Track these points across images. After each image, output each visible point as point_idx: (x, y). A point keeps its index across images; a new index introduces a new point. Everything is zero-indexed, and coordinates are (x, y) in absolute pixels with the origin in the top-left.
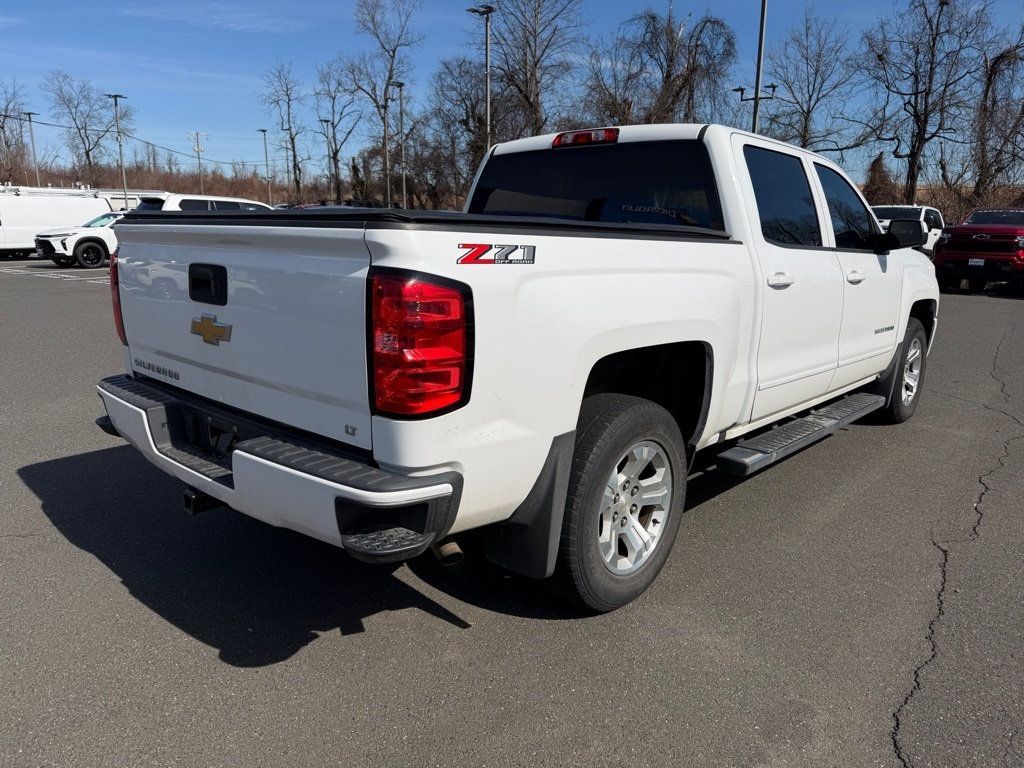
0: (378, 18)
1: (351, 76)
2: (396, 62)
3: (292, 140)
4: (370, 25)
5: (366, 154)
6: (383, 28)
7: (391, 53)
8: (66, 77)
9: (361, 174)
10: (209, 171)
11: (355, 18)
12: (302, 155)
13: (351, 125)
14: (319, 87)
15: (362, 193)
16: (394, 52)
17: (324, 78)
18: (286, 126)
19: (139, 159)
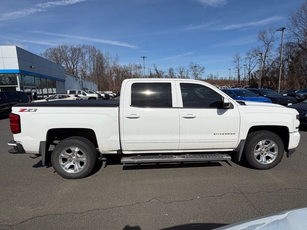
0: (264, 36)
1: (255, 53)
2: (269, 46)
3: (239, 70)
4: (262, 38)
5: (255, 72)
6: (266, 38)
7: (268, 44)
8: (193, 63)
9: (254, 77)
10: (224, 79)
11: (258, 37)
12: (241, 73)
13: (254, 65)
14: (246, 57)
15: (253, 82)
16: (269, 44)
17: (248, 54)
18: (237, 67)
19: (209, 77)
